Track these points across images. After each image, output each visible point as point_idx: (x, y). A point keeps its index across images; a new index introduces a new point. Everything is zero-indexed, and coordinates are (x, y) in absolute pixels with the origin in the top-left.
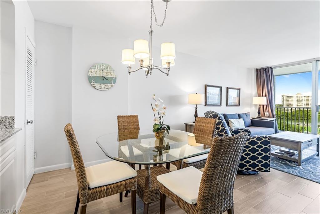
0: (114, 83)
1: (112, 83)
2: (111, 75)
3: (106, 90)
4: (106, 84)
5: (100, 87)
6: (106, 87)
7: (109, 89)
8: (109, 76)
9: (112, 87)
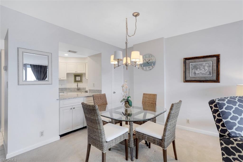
0: (154, 65)
1: (153, 65)
2: (152, 60)
3: (149, 70)
4: (149, 67)
5: (146, 69)
6: (149, 68)
7: (151, 69)
8: (151, 61)
9: (153, 68)
